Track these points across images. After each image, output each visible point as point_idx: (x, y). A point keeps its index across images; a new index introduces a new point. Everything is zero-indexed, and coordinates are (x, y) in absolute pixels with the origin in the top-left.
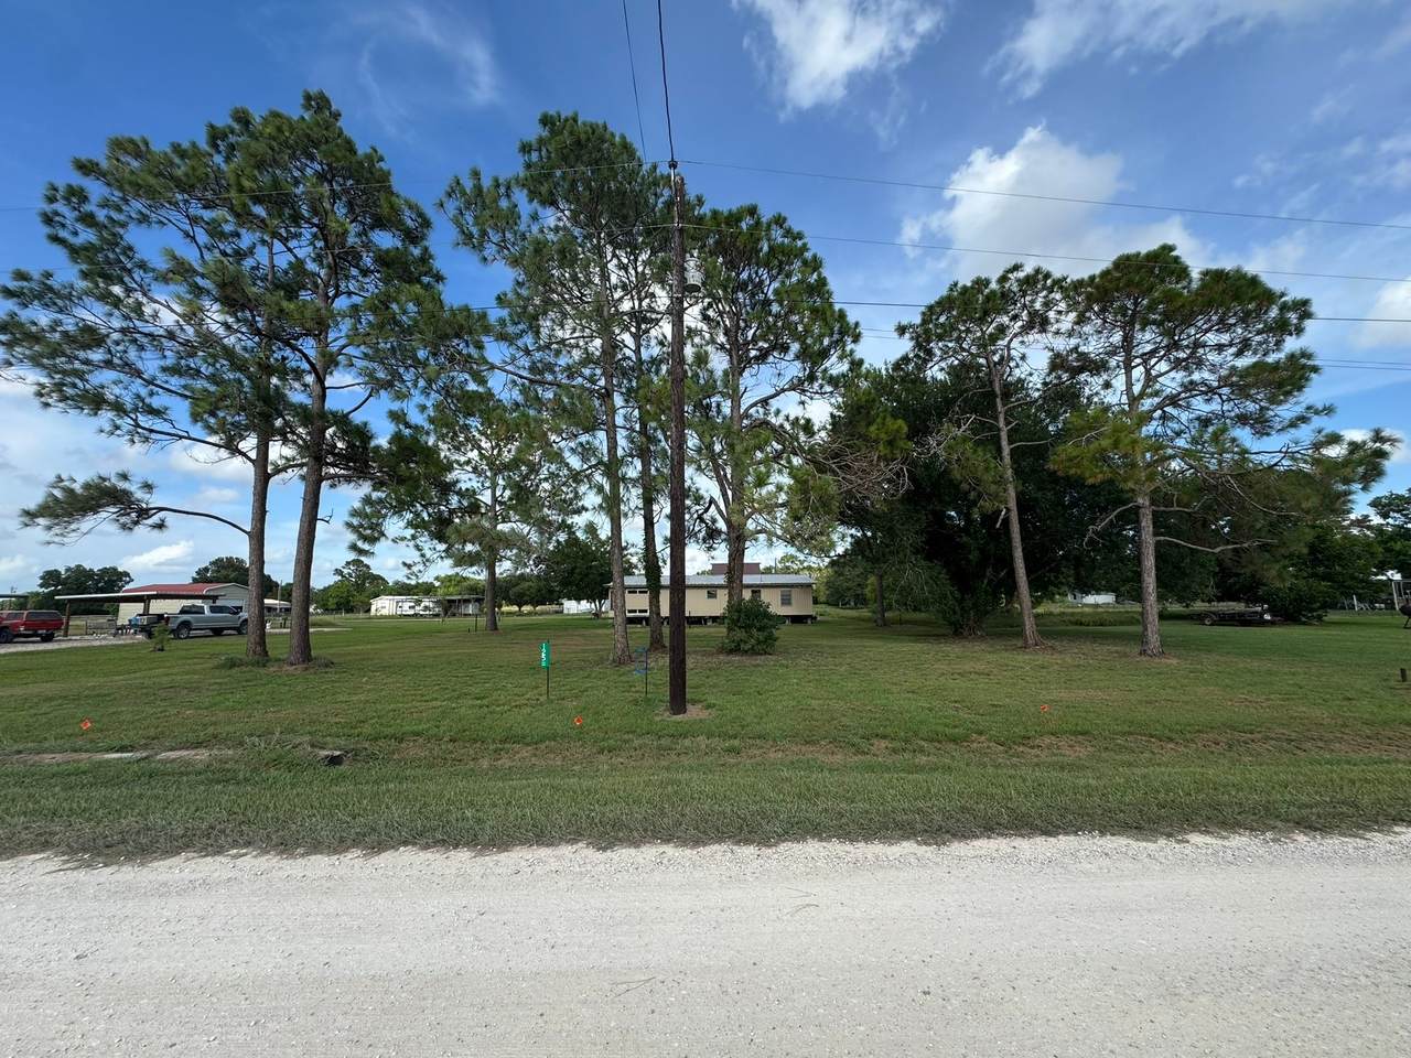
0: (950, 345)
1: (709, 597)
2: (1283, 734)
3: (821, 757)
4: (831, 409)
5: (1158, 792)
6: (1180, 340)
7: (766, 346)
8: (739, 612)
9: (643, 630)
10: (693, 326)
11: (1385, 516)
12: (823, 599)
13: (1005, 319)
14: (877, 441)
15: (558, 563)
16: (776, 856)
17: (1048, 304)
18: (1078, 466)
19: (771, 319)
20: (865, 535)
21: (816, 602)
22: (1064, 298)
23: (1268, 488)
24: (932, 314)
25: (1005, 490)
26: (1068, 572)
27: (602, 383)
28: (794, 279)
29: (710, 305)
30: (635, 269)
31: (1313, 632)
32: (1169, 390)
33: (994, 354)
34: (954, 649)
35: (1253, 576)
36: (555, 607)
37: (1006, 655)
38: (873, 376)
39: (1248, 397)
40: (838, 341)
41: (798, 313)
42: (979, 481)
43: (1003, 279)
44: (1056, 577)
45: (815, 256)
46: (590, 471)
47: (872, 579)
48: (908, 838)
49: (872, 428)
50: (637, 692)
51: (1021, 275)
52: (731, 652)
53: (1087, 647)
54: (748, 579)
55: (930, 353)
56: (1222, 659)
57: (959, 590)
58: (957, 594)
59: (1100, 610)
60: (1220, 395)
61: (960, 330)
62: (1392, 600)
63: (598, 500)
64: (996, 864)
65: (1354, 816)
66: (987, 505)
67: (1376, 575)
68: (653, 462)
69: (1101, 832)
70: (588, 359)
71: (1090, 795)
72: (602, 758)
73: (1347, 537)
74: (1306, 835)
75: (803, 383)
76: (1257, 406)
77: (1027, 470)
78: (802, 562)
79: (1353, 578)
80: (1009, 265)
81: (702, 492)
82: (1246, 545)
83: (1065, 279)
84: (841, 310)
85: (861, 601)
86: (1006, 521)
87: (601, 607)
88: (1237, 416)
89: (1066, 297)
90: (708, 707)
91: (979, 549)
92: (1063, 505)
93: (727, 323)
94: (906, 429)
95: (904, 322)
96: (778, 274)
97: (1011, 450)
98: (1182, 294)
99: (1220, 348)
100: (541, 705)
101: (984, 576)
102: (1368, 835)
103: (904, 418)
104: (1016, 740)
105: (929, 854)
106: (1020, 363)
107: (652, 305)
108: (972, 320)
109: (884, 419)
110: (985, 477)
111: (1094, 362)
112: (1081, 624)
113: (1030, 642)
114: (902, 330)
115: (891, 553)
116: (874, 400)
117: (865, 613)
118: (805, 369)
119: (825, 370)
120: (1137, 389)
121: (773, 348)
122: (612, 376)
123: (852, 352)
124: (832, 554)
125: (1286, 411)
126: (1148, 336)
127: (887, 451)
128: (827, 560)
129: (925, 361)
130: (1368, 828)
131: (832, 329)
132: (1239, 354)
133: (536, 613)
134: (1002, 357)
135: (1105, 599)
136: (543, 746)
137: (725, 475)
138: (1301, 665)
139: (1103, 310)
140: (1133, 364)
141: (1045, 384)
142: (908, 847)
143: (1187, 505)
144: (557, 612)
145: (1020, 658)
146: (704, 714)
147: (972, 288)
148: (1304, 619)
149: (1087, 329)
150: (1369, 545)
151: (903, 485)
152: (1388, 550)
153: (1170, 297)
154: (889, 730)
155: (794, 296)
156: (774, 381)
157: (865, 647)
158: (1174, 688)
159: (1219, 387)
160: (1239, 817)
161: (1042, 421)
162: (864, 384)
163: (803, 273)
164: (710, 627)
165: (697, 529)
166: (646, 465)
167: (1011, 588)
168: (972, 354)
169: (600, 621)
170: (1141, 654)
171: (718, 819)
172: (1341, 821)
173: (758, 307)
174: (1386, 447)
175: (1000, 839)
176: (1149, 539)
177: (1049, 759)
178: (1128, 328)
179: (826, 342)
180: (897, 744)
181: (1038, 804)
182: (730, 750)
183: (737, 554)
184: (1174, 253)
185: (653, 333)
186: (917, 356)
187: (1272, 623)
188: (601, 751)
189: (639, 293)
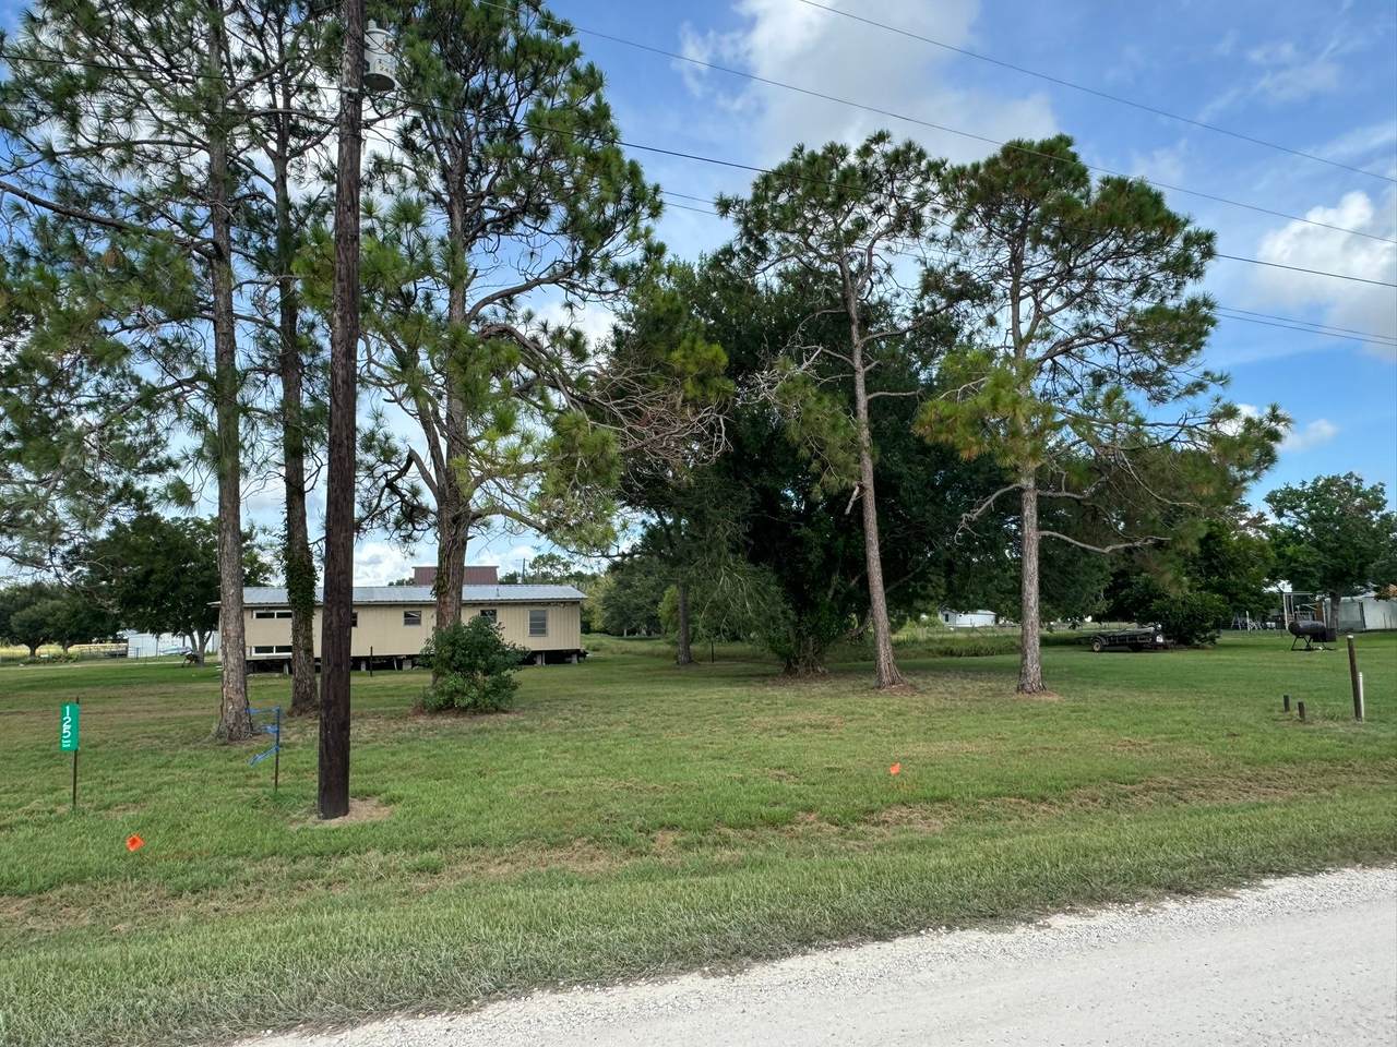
0: (792, 238)
1: (407, 623)
2: (1165, 782)
3: (571, 865)
4: (615, 320)
5: (1022, 866)
6: (1076, 267)
7: (512, 205)
8: (453, 644)
9: (284, 682)
10: (386, 155)
11: (1280, 514)
12: (597, 624)
13: (867, 211)
14: (681, 375)
15: (114, 563)
16: (479, 1026)
17: (922, 198)
18: (951, 430)
19: (521, 163)
20: (663, 522)
21: (586, 628)
22: (942, 191)
23: (1163, 471)
24: (767, 188)
25: (858, 461)
26: (938, 581)
27: (208, 233)
28: (558, 101)
29: (416, 123)
30: (280, 36)
31: (1205, 657)
32: (1062, 333)
33: (851, 260)
34: (784, 694)
35: (1147, 586)
36: (110, 647)
37: (853, 698)
38: (682, 274)
39: (1146, 350)
40: (627, 212)
41: (567, 157)
42: (823, 444)
43: (866, 151)
44: (924, 588)
45: (591, 69)
46: (177, 391)
47: (672, 591)
48: (690, 970)
49: (676, 355)
50: (260, 785)
51: (888, 148)
52: (439, 710)
53: (955, 684)
54: (470, 592)
55: (762, 246)
56: (1110, 694)
57: (795, 608)
58: (792, 614)
59: (974, 635)
60: (1116, 345)
61: (805, 218)
62: (1283, 617)
63: (195, 441)
64: (810, 988)
65: (1226, 871)
66: (832, 480)
67: (1267, 585)
68: (306, 384)
69: (949, 927)
70: (180, 187)
71: (940, 880)
72: (179, 904)
73: (1244, 539)
74: (1176, 900)
75: (570, 274)
76: (1155, 364)
77: (888, 432)
78: (567, 566)
79: (1247, 589)
80: (872, 132)
81: (396, 442)
82: (1138, 544)
83: (944, 163)
84: (633, 163)
85: (654, 626)
86: (860, 504)
87: (203, 644)
88: (1132, 373)
89: (944, 190)
90: (391, 801)
91: (822, 546)
92: (933, 487)
93: (447, 158)
94: (724, 360)
95: (729, 195)
96: (534, 87)
97: (870, 402)
98: (1079, 205)
99: (1118, 284)
100: (60, 820)
101: (828, 586)
102: (1238, 893)
103: (724, 344)
104: (856, 817)
105: (718, 990)
106: (885, 277)
107: (311, 107)
108: (821, 204)
109: (694, 341)
110: (830, 440)
111: (977, 287)
112: (952, 654)
113: (886, 679)
114: (724, 206)
115: (701, 550)
116: (679, 311)
117: (661, 646)
118: (575, 251)
119: (607, 256)
120: (1024, 328)
121: (524, 209)
122: (228, 222)
123: (648, 231)
124: (613, 552)
125: (1184, 374)
126: (1039, 258)
127: (698, 393)
128: (605, 563)
129: (757, 260)
130: (1237, 885)
131: (619, 193)
132: (1138, 294)
133: (69, 658)
134: (861, 266)
135: (981, 619)
136: (55, 895)
137: (436, 413)
138: (1190, 697)
139: (988, 216)
140: (1022, 294)
141: (916, 311)
142: (691, 982)
143: (1078, 490)
144: (113, 655)
145: (871, 702)
146: (382, 814)
147: (824, 157)
148: (1196, 642)
149: (968, 238)
150: (1262, 548)
151: (718, 444)
152: (1281, 556)
153: (1067, 207)
154: (680, 817)
155: (559, 126)
156: (524, 264)
157: (657, 695)
158: (1053, 733)
159: (1116, 335)
160: (1108, 888)
161: (910, 364)
162: (665, 284)
163: (572, 93)
164: (408, 672)
165: (384, 505)
166: (292, 389)
167: (864, 606)
168: (820, 256)
169: (201, 670)
170: (1018, 690)
171: (383, 981)
172: (1213, 879)
173: (499, 140)
174: (1280, 428)
175: (820, 954)
176: (1032, 534)
177: (896, 838)
178: (1016, 241)
179: (610, 210)
180: (690, 836)
181: (875, 899)
182: (420, 870)
183: (452, 549)
184: (1071, 149)
185: (311, 155)
186: (745, 250)
187: (1165, 647)
188: (178, 894)
189: (285, 81)
